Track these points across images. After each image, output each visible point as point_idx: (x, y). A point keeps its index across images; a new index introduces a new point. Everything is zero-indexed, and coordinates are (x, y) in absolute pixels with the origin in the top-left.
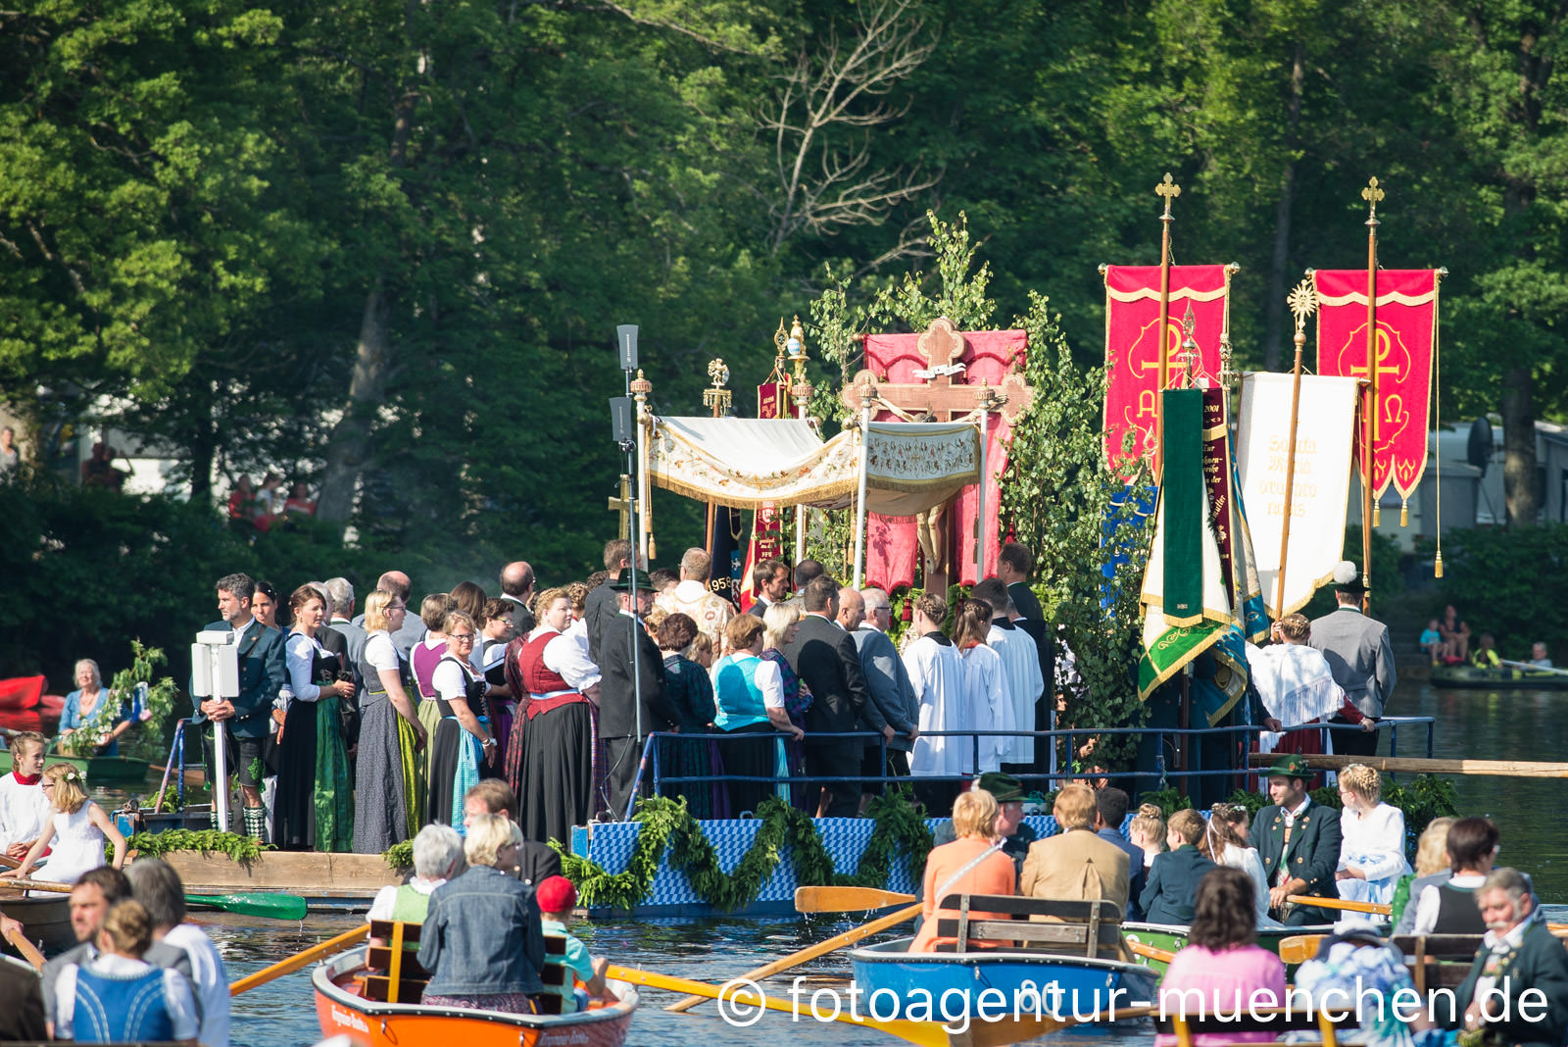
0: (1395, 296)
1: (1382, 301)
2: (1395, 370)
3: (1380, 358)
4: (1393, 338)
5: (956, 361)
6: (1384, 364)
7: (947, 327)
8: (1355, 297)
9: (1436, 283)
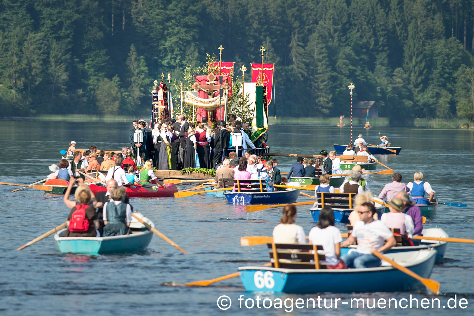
0: (266, 68)
1: (264, 69)
2: (266, 82)
3: (264, 80)
4: (266, 76)
5: (215, 81)
6: (264, 81)
7: (213, 74)
8: (259, 68)
9: (273, 66)
